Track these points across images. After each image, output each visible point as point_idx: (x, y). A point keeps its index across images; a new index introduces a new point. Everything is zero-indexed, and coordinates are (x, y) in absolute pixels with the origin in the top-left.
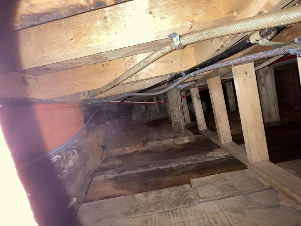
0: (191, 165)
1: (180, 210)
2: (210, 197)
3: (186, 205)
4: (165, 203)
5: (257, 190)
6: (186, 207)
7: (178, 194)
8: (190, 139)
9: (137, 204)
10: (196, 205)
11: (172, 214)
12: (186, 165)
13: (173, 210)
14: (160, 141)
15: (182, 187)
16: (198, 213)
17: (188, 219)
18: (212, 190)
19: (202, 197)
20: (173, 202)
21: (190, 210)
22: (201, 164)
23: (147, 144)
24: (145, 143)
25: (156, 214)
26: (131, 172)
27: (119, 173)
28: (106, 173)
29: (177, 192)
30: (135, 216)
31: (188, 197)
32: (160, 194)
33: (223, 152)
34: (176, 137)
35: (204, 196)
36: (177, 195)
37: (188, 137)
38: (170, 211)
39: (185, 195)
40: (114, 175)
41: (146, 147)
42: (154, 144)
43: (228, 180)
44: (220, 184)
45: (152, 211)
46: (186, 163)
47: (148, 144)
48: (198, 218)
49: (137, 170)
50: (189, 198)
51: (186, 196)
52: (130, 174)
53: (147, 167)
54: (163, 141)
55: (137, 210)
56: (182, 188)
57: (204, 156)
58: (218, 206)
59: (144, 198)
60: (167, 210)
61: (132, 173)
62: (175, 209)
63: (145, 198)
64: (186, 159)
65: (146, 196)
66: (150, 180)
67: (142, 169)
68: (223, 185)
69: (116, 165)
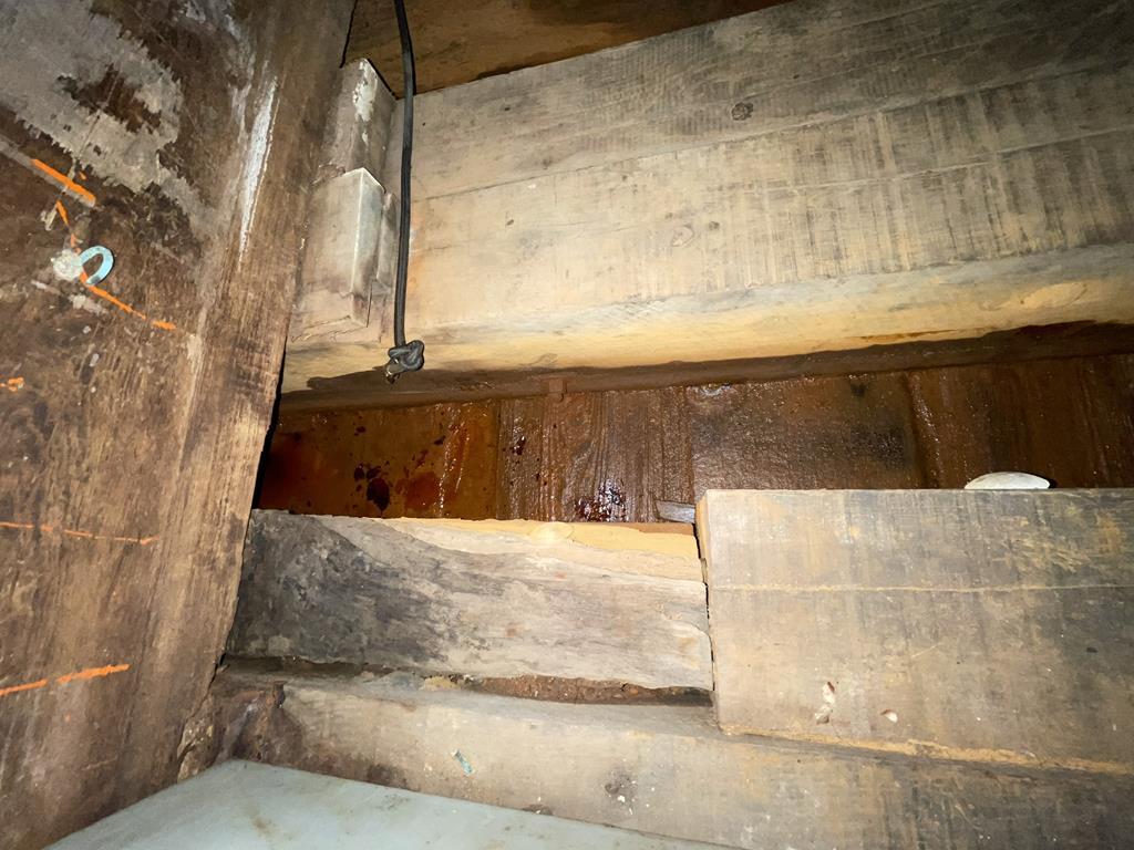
4: (934, 60)
6: (1091, 72)
11: (989, 114)
13: (993, 90)
17: (1101, 132)
20: (989, 47)
21: (1119, 86)
25: (879, 118)
38: (973, 95)
45: (842, 108)
55: (750, 108)
59: (779, 43)
60: (952, 91)
63: (787, 42)
65: (791, 27)
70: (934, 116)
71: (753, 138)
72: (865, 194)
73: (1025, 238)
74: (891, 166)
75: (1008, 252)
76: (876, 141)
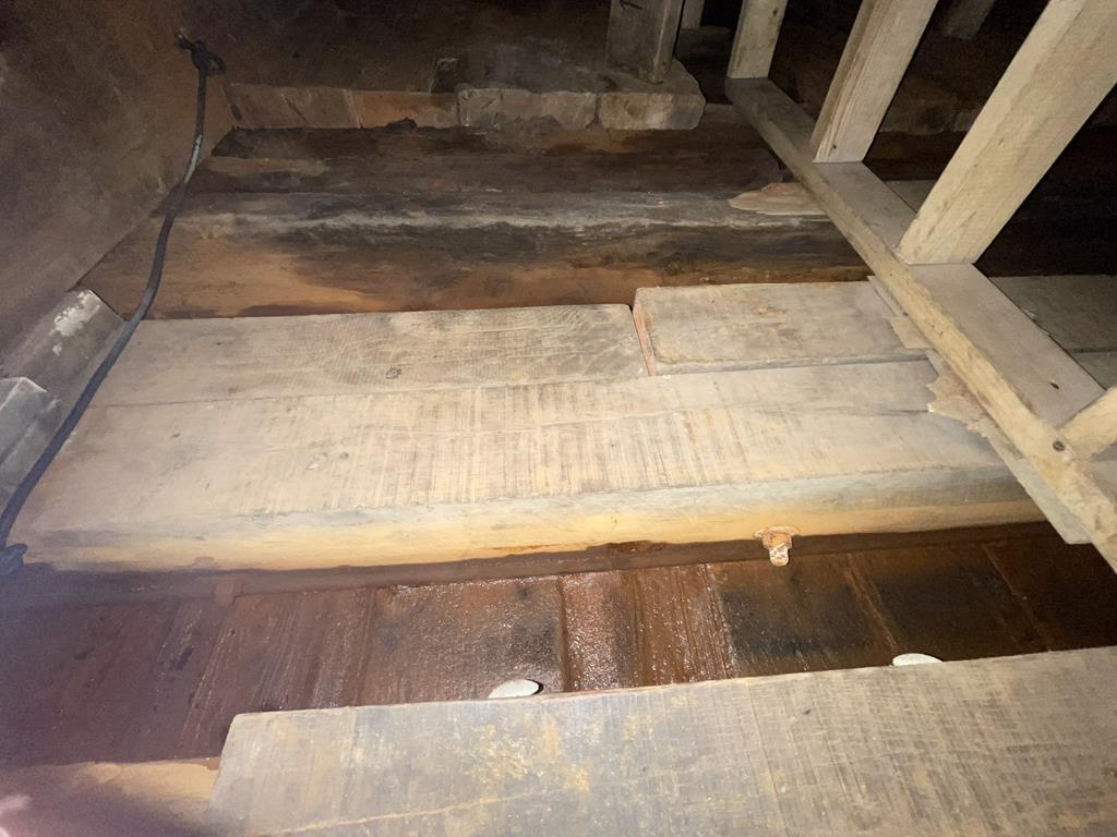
0: (651, 232)
1: (572, 387)
2: (697, 361)
3: (598, 376)
4: (518, 361)
5: (869, 357)
6: (597, 383)
7: (575, 336)
8: (677, 114)
9: (399, 350)
10: (637, 378)
11: (540, 399)
12: (630, 228)
13: (545, 385)
14: (527, 94)
15: (595, 311)
16: (636, 404)
17: (597, 419)
18: (714, 336)
19: (665, 355)
20: (549, 359)
21: (609, 393)
22: (693, 234)
23: (460, 94)
24: (446, 87)
25: (478, 392)
26: (375, 222)
27: (312, 217)
28: (246, 204)
29: (573, 327)
30: (391, 390)
31: (612, 349)
32: (499, 325)
33: (800, 202)
34: (613, 86)
35: (676, 356)
36: (568, 339)
37: (670, 98)
38: (533, 386)
39: (602, 340)
40: (285, 220)
41: (454, 108)
42: (497, 101)
43: (785, 311)
44: (746, 321)
45: (459, 381)
46: (631, 221)
47: (466, 93)
48: (635, 418)
49: (405, 215)
50: (616, 355)
51: (603, 346)
52: (366, 226)
53: (452, 208)
54: (544, 96)
55: (399, 372)
56: (596, 317)
57: (718, 203)
58: (718, 389)
59: (432, 333)
60: (523, 382)
61: (380, 226)
62: (554, 385)
63: (436, 334)
64: (634, 202)
65: (441, 326)
66: (464, 269)
67: (428, 213)
68: (758, 327)
69: (297, 174)
70: (509, 395)
71: (394, 393)
72: (457, 443)
73: (547, 484)
74: (478, 425)
75: (537, 494)
76: (473, 407)
